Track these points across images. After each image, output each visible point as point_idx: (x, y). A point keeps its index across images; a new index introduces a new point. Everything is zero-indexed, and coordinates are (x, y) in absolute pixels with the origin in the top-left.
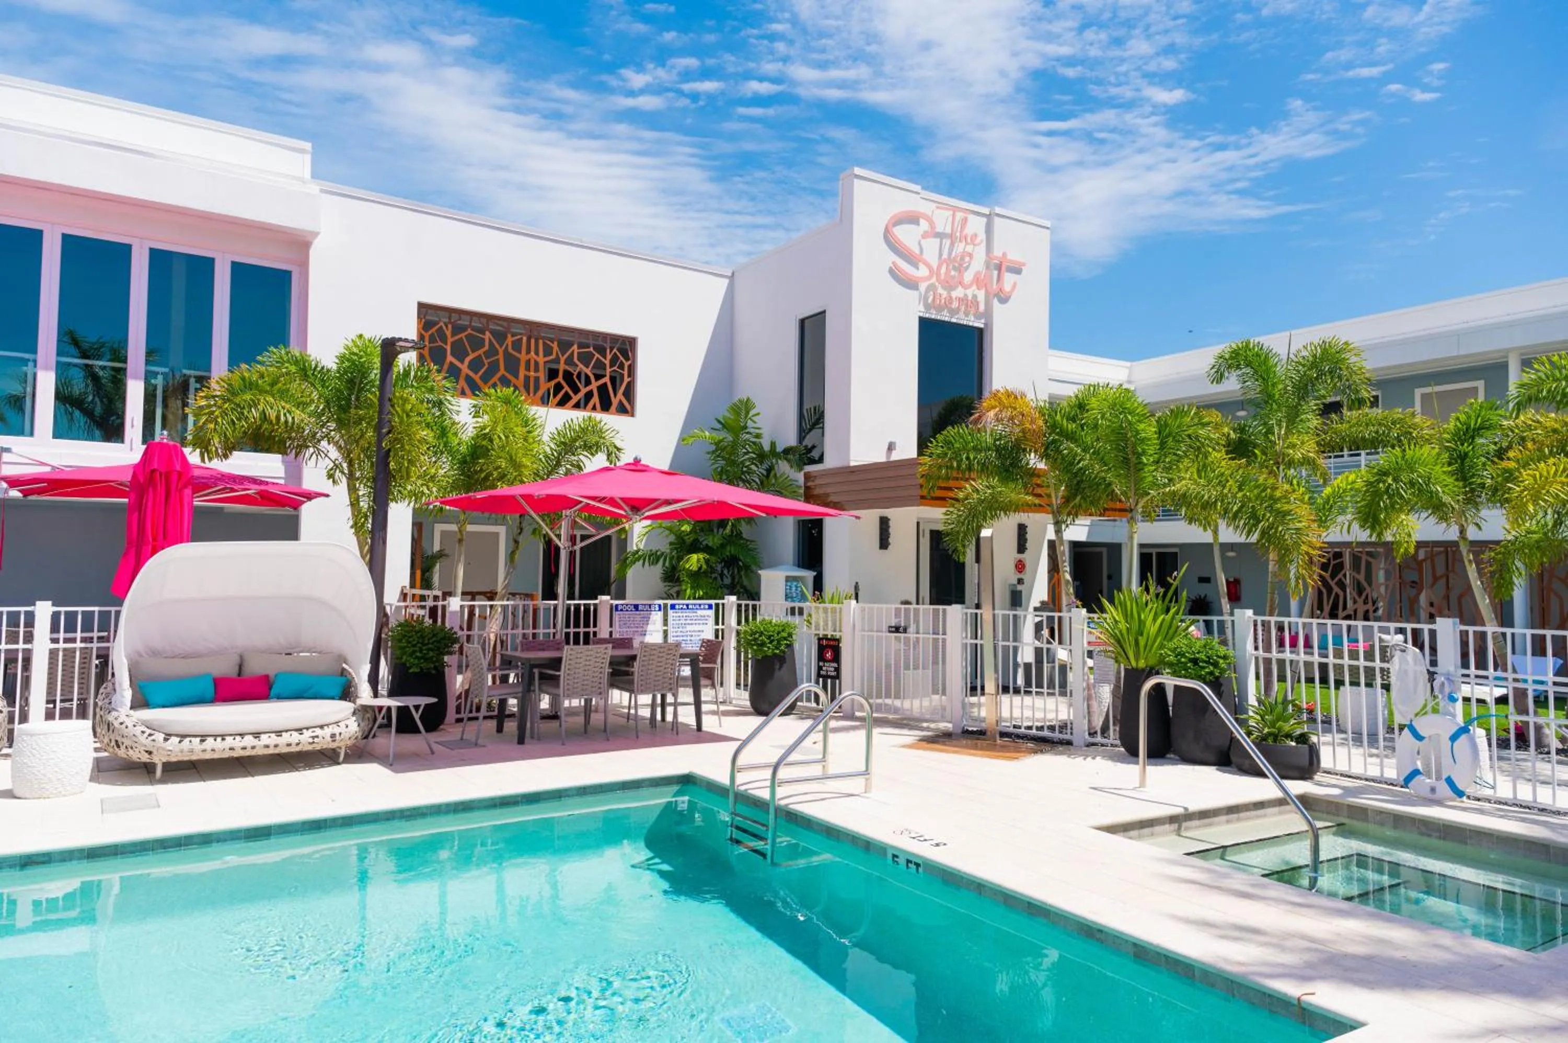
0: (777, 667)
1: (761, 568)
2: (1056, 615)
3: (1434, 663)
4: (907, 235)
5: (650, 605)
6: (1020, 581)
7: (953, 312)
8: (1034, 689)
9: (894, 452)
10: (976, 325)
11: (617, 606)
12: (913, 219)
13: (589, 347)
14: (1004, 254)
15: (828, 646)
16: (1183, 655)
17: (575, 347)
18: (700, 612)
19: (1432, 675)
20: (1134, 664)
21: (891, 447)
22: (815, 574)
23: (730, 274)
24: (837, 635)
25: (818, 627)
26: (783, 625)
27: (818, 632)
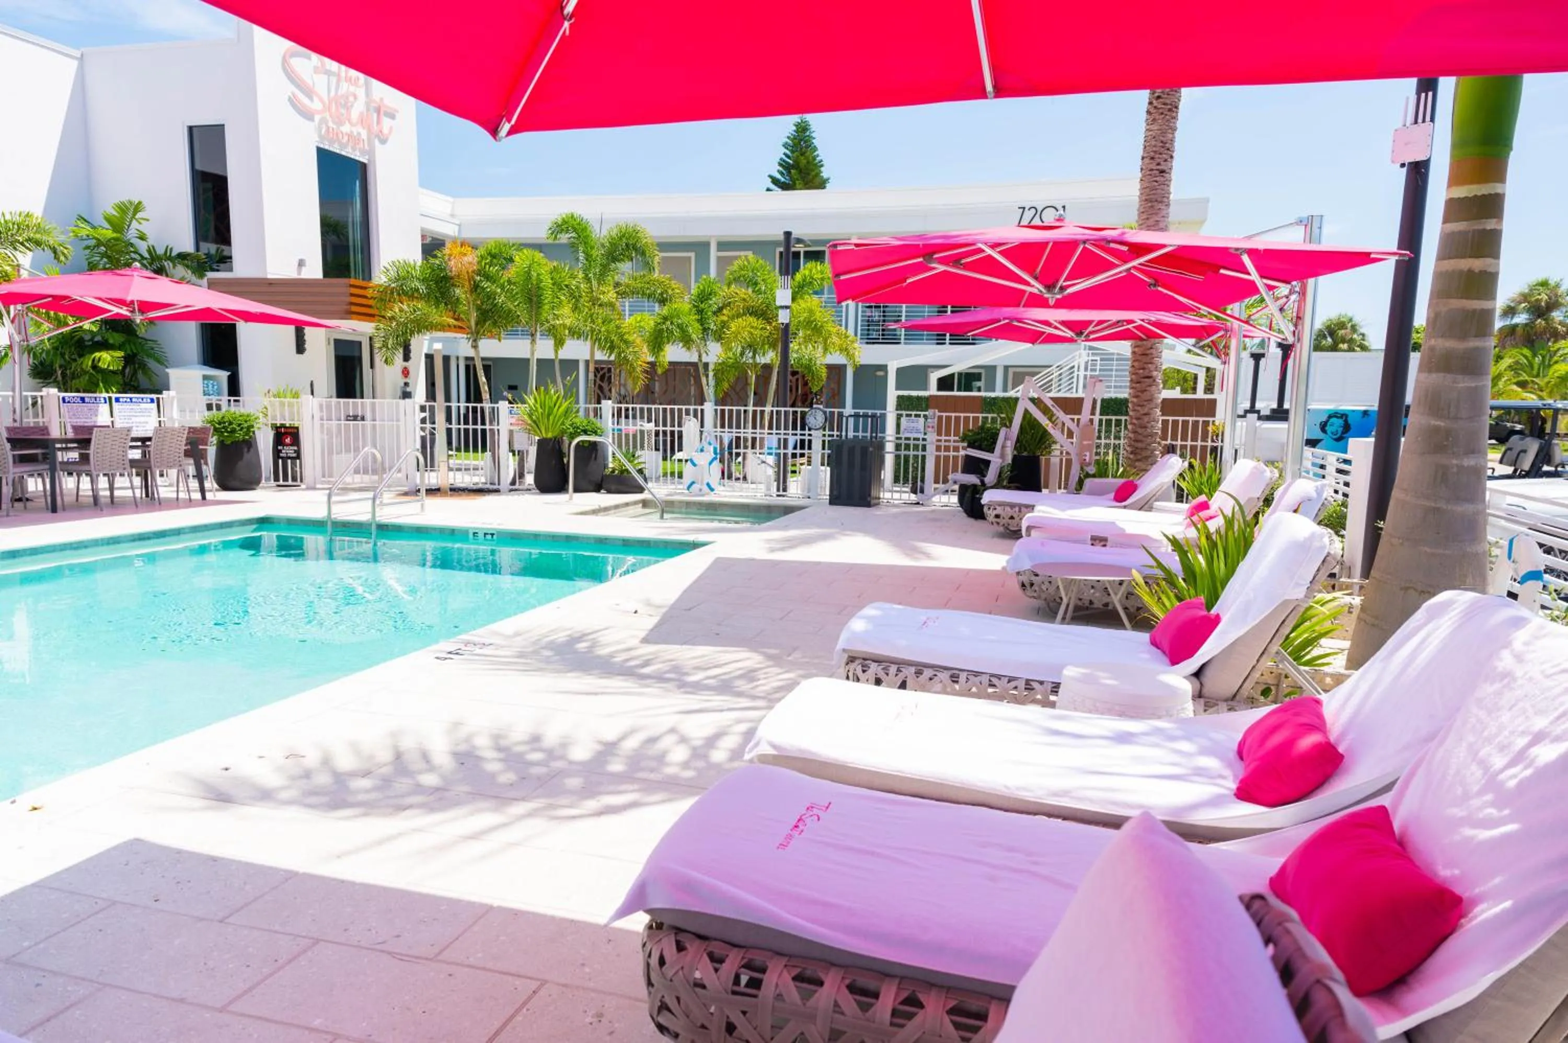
0: (246, 450)
1: (167, 367)
2: (479, 405)
3: (702, 426)
5: (96, 398)
6: (406, 384)
8: (429, 468)
9: (304, 268)
10: (362, 160)
11: (64, 402)
14: (382, 99)
15: (286, 434)
16: (578, 428)
18: (143, 406)
19: (701, 432)
20: (544, 435)
21: (301, 263)
22: (229, 373)
23: (79, 56)
24: (295, 424)
25: (274, 417)
26: (248, 416)
27: (274, 422)
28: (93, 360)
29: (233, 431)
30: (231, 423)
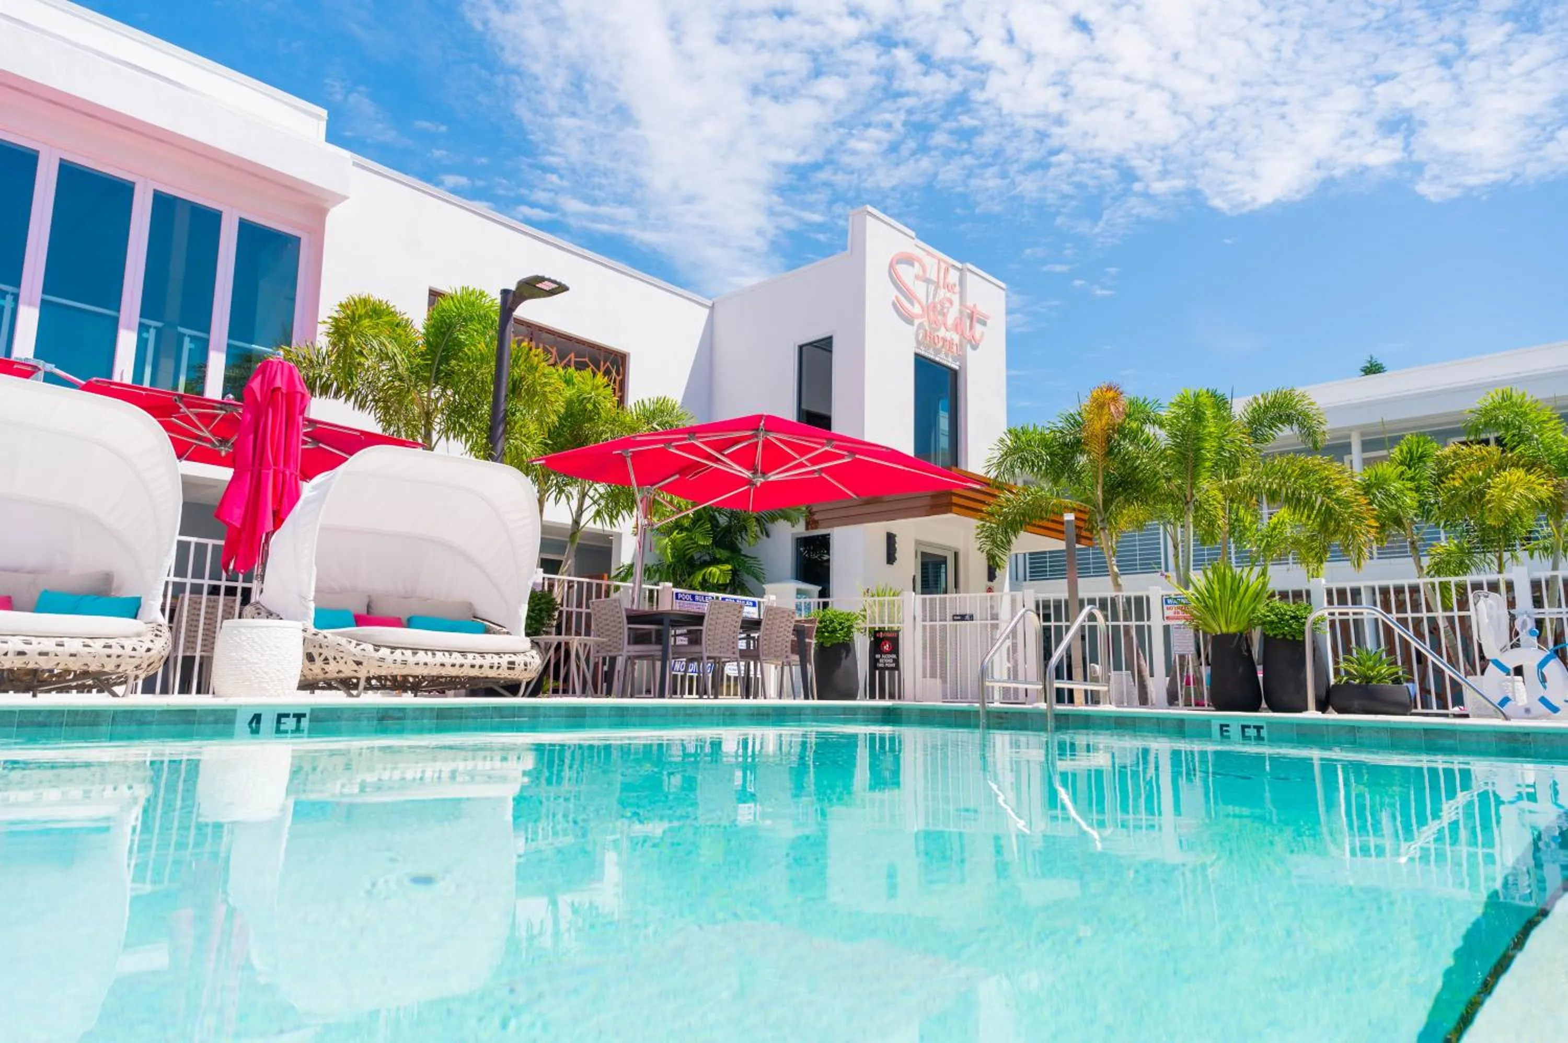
0: (844, 655)
1: (763, 581)
4: (907, 273)
5: (705, 597)
7: (937, 352)
11: (677, 594)
12: (909, 260)
13: (584, 357)
14: (975, 306)
15: (884, 638)
17: (573, 355)
20: (1224, 630)
22: (820, 588)
23: (710, 305)
24: (895, 626)
25: (873, 620)
26: (849, 614)
27: (873, 626)
28: (704, 575)
29: (834, 631)
30: (832, 622)
